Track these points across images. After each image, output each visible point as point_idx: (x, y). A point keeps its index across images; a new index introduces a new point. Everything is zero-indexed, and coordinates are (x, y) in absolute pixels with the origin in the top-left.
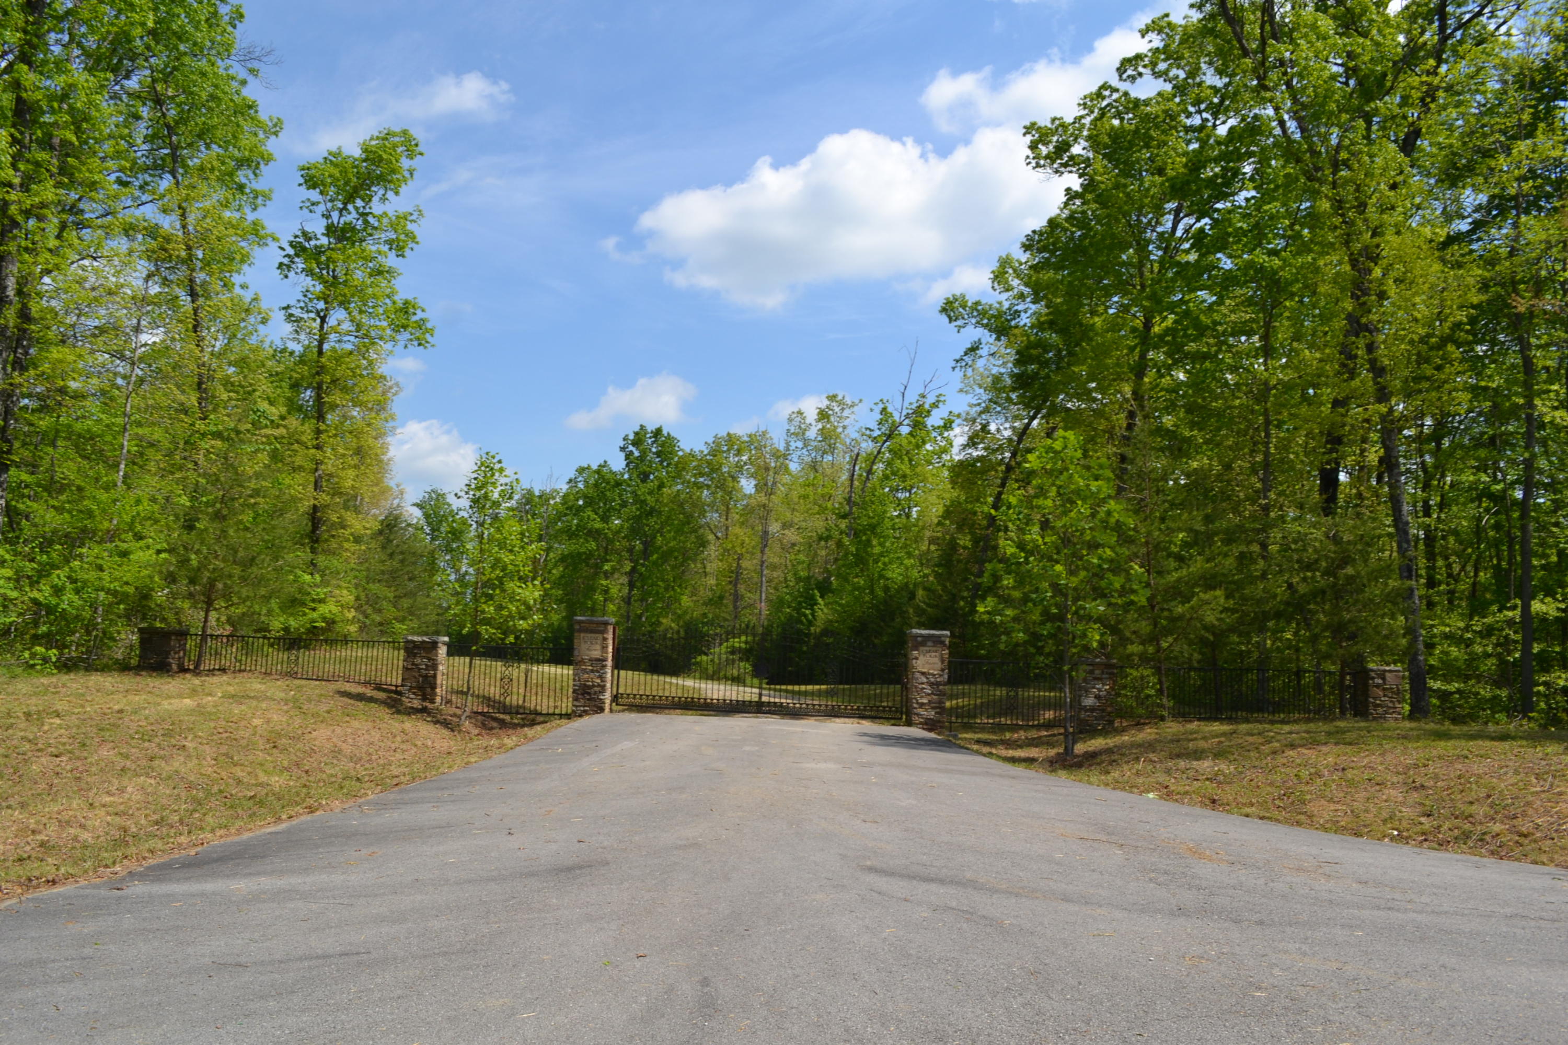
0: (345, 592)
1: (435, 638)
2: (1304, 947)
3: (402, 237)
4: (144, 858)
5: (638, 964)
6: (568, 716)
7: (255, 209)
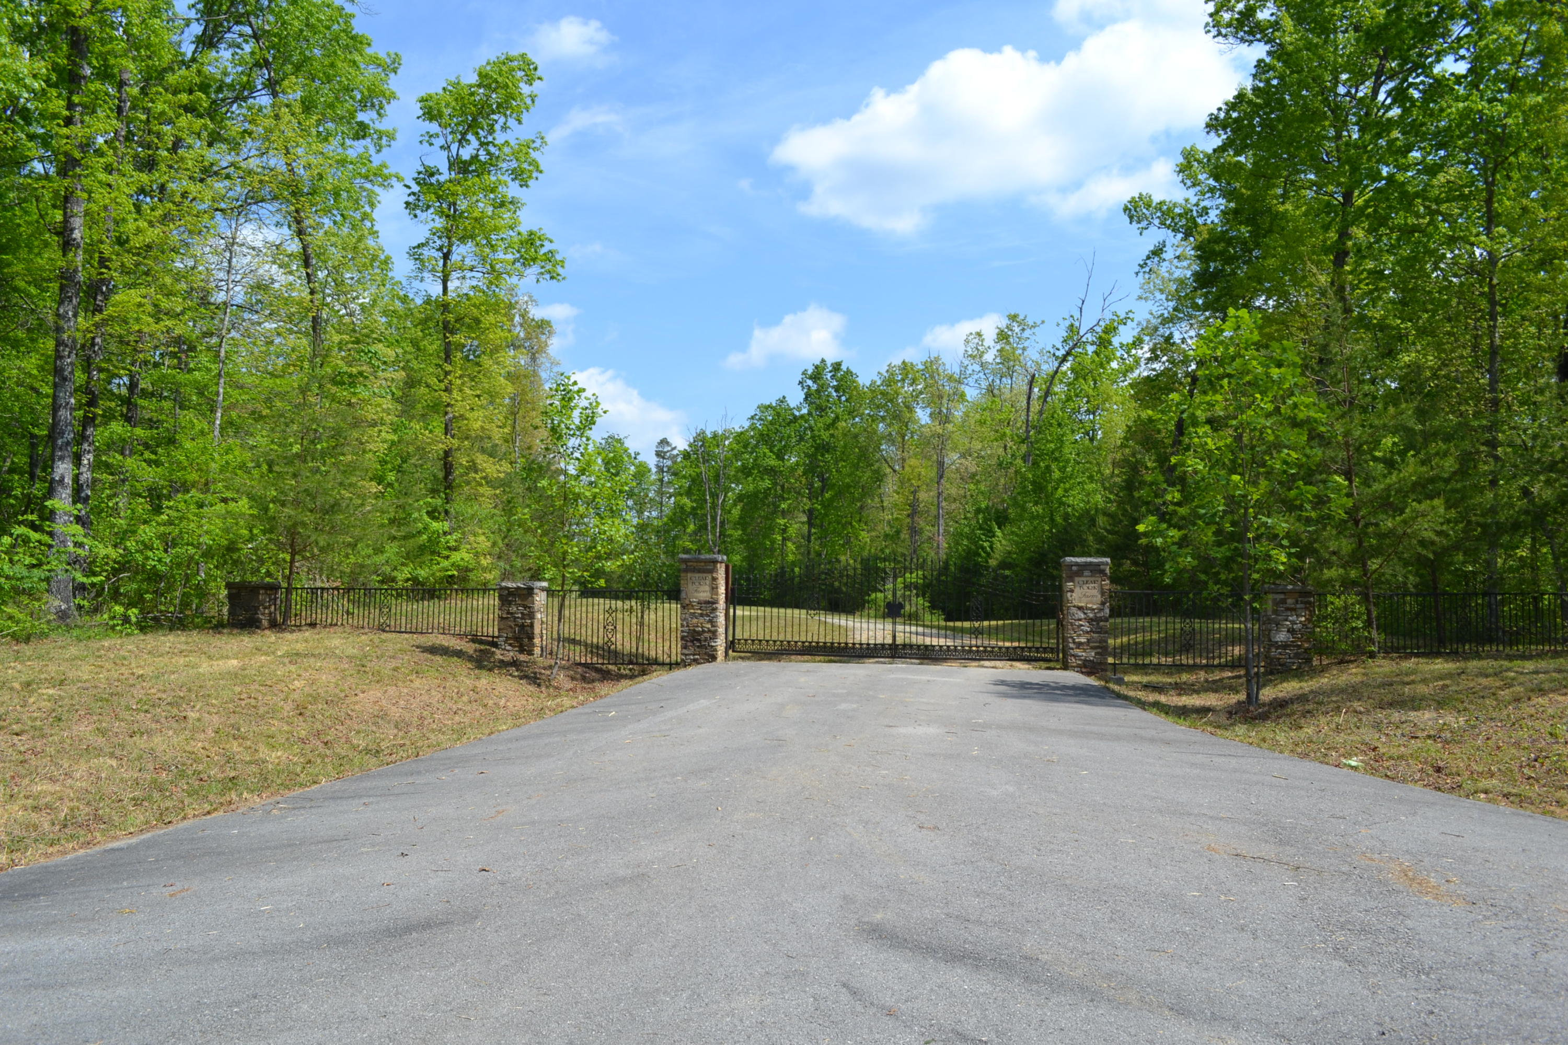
0: (482, 538)
1: (530, 584)
3: (525, 166)
6: (672, 666)
7: (379, 151)
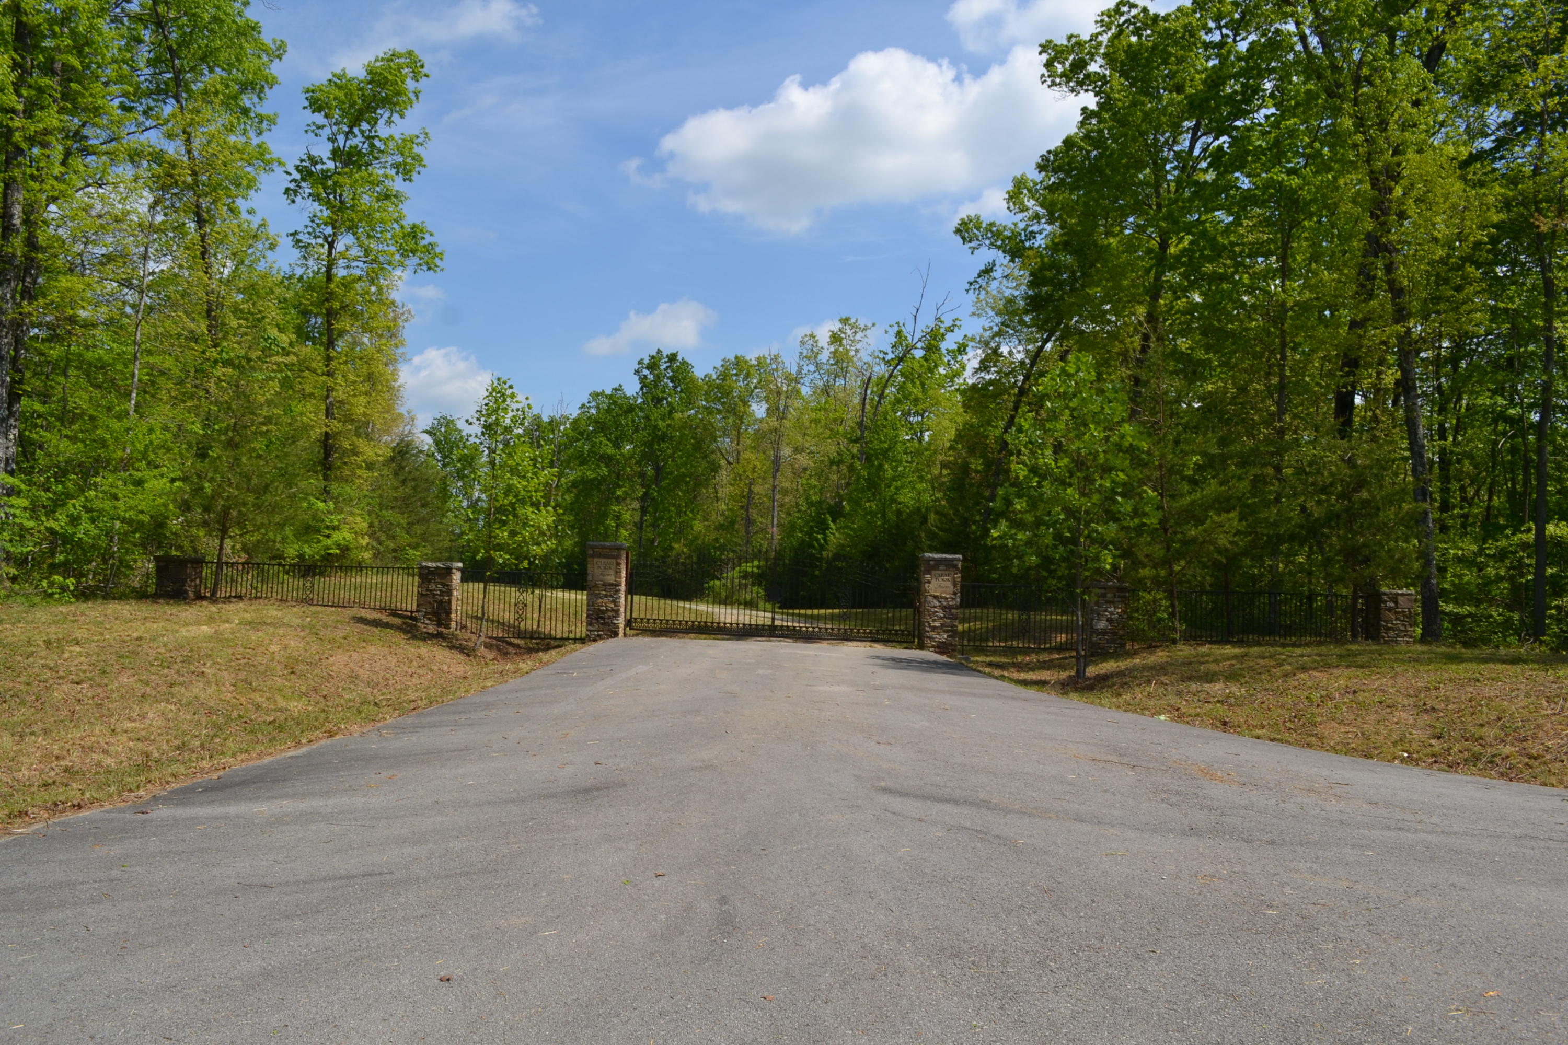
0: (358, 519)
1: (449, 564)
2: (1315, 866)
3: (409, 160)
4: (168, 783)
5: (657, 883)
6: (582, 641)
7: (260, 133)
